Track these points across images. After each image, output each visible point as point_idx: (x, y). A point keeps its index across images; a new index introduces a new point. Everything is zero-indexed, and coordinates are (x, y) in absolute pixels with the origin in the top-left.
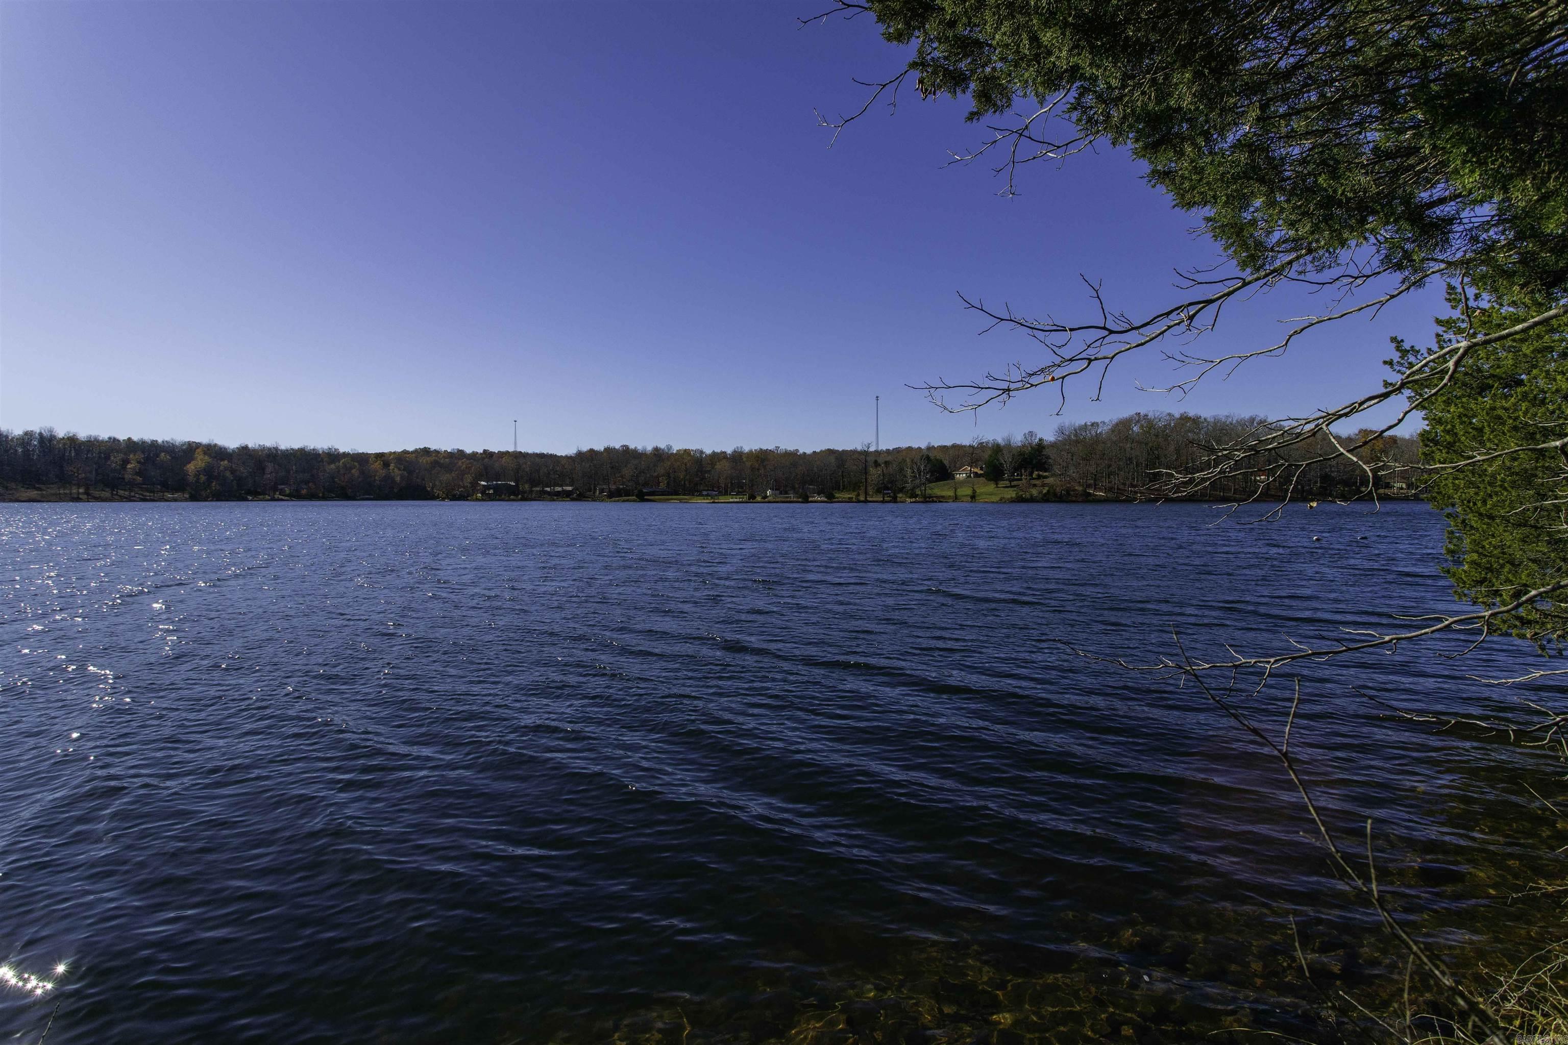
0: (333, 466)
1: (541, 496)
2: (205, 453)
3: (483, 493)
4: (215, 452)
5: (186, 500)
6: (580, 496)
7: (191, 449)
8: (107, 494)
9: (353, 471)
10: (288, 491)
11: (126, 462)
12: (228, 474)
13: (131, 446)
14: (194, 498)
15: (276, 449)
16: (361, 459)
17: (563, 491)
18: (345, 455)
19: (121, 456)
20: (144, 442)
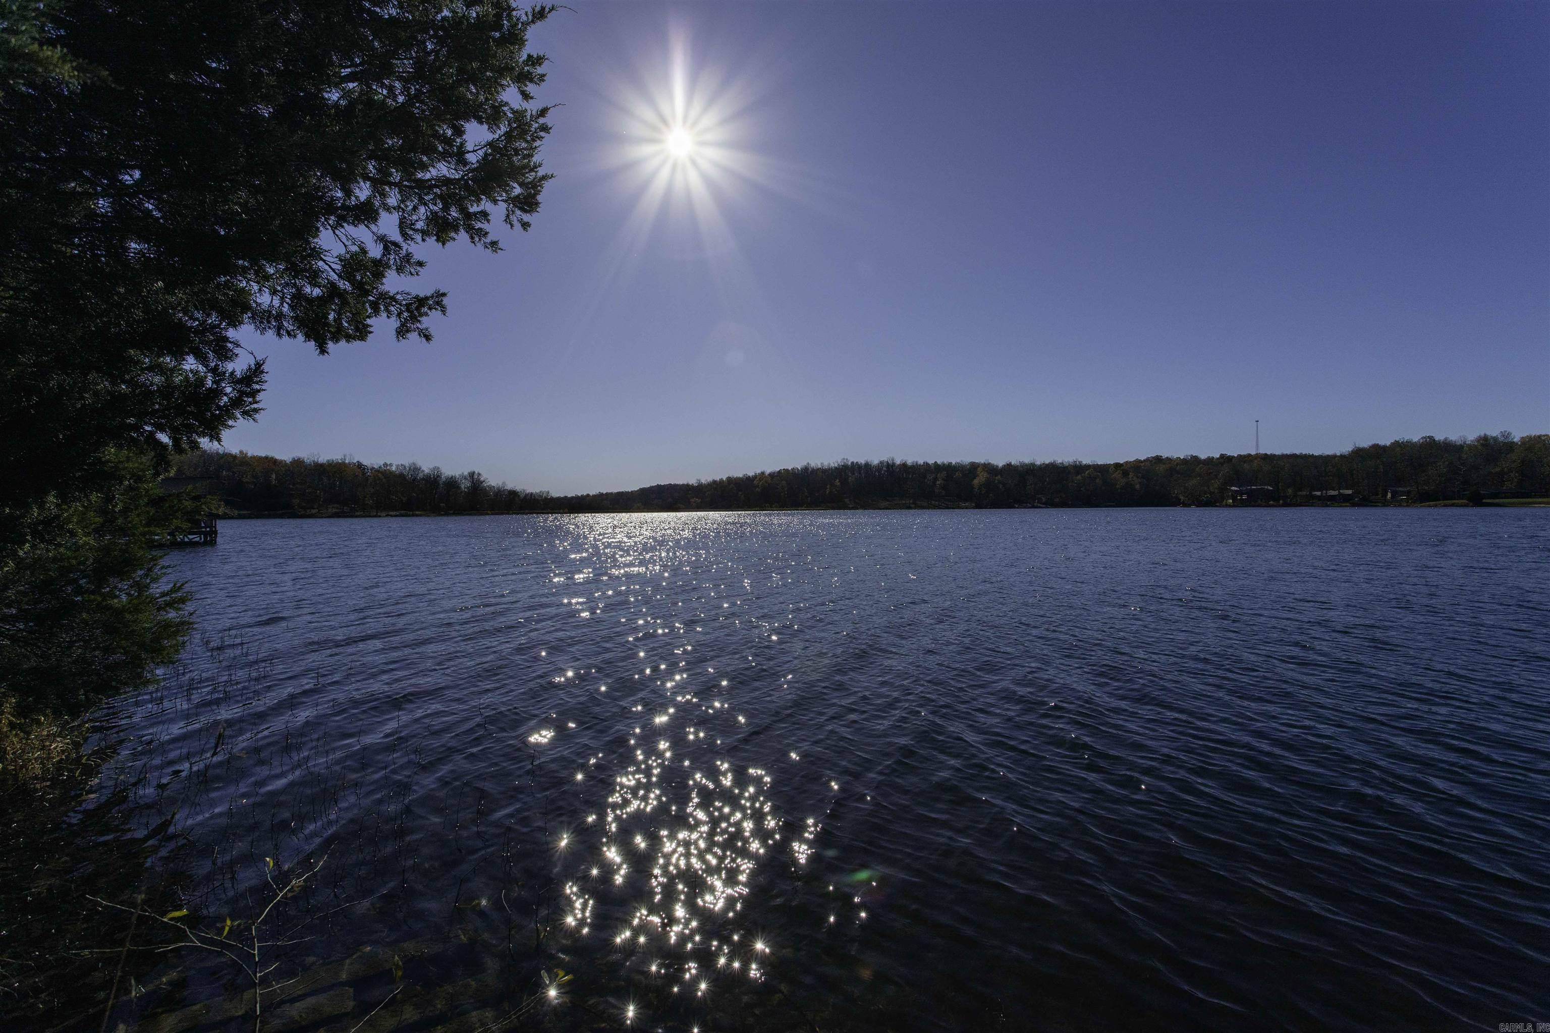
0: (1079, 477)
1: (1310, 501)
2: (984, 470)
3: (1234, 499)
4: (989, 469)
5: (974, 508)
6: (1365, 501)
7: (974, 467)
8: (925, 504)
9: (1098, 481)
10: (1044, 500)
11: (936, 479)
12: (1001, 486)
13: (938, 468)
14: (978, 506)
15: (1033, 465)
16: (1102, 470)
17: (1340, 494)
18: (1088, 467)
19: (934, 476)
20: (944, 465)
